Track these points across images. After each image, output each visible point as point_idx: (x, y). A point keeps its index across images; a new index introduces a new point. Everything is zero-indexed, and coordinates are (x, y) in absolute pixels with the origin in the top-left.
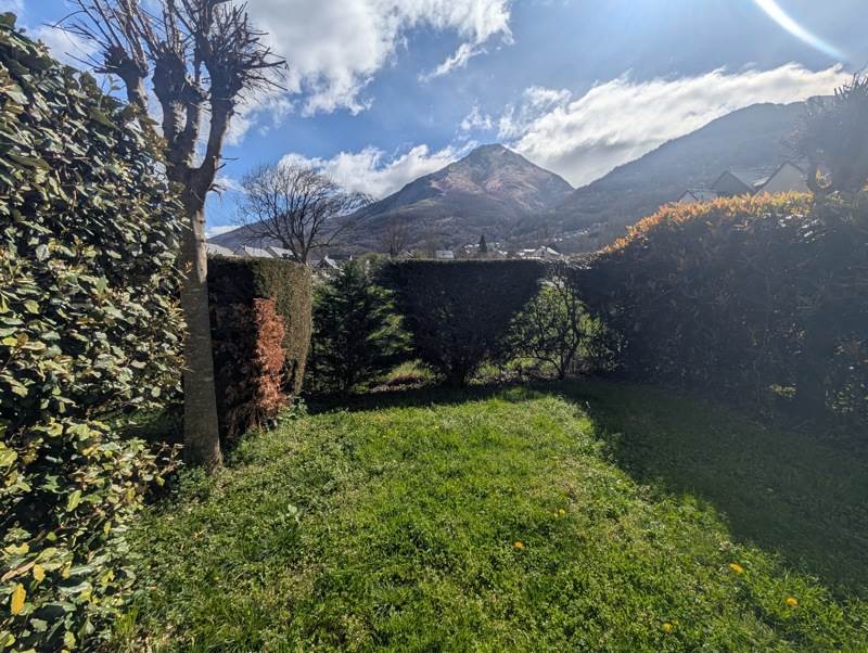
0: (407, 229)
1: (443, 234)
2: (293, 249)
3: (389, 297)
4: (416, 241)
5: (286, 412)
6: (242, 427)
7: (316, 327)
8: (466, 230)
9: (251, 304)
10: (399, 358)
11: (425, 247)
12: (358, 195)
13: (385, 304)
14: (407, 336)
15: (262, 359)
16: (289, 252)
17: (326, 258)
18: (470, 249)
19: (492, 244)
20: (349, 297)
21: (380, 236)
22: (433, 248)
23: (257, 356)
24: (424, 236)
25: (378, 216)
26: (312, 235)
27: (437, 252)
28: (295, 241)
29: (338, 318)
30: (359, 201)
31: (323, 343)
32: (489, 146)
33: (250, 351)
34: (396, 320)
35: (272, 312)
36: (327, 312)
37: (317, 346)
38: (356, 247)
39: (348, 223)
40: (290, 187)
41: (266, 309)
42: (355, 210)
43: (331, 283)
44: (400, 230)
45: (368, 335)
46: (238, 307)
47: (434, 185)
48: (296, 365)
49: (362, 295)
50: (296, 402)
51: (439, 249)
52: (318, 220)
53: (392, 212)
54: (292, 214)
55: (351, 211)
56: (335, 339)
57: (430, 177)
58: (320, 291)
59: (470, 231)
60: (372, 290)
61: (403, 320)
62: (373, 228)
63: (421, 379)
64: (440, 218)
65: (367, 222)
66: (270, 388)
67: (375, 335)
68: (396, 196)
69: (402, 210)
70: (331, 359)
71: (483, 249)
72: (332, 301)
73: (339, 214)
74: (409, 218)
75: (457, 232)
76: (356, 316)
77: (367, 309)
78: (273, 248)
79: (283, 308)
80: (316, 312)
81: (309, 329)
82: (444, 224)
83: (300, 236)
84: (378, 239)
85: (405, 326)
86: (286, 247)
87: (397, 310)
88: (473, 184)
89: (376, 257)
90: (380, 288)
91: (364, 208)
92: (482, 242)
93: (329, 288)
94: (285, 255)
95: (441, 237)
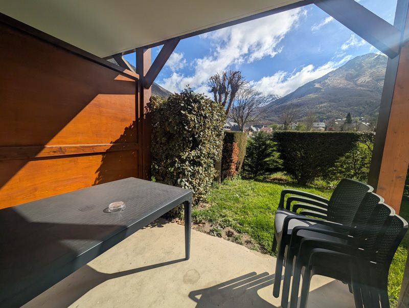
0: (296, 111)
1: (319, 113)
2: (238, 123)
3: (275, 145)
4: (301, 117)
5: (235, 176)
6: (225, 177)
7: (246, 153)
8: (337, 110)
9: (232, 143)
10: (276, 170)
11: (306, 121)
12: (271, 96)
13: (272, 148)
14: (281, 161)
15: (233, 159)
16: (236, 124)
17: (252, 127)
18: (338, 121)
19: (358, 118)
20: (259, 144)
21: (280, 115)
22: (310, 122)
23: (231, 157)
24: (306, 114)
25: (281, 106)
26: (247, 117)
27: (314, 123)
28: (239, 119)
29: (254, 151)
30: (271, 99)
31: (248, 160)
32: (362, 56)
33: (230, 156)
34: (277, 154)
35: (236, 146)
36: (250, 149)
37: (246, 160)
38: (267, 121)
39: (264, 110)
40: (240, 96)
41: (235, 145)
42: (268, 103)
43: (253, 139)
44: (292, 112)
45: (265, 159)
46: (229, 144)
47: (317, 85)
48: (240, 163)
49: (264, 144)
50: (238, 175)
51: (315, 121)
52: (250, 110)
53: (289, 103)
54: (239, 108)
55: (266, 104)
56: (252, 159)
57: (315, 81)
58: (249, 141)
59: (340, 110)
60: (268, 142)
61: (280, 155)
62: (276, 112)
63: (286, 180)
64: (319, 104)
65: (274, 108)
66: (233, 167)
67: (268, 159)
68: (292, 95)
69: (295, 101)
70: (250, 166)
71: (349, 121)
72: (253, 145)
73: (260, 106)
74: (297, 105)
75: (330, 112)
76: (261, 151)
77: (265, 149)
78: (230, 123)
79: (239, 146)
80: (247, 148)
81: (244, 154)
82: (321, 108)
83: (242, 117)
84: (278, 117)
85: (280, 158)
86: (235, 122)
87: (278, 151)
88: (346, 82)
89: (276, 126)
90: (272, 141)
91: (274, 102)
92: (349, 116)
93: (252, 140)
94: (234, 125)
95: (318, 115)
